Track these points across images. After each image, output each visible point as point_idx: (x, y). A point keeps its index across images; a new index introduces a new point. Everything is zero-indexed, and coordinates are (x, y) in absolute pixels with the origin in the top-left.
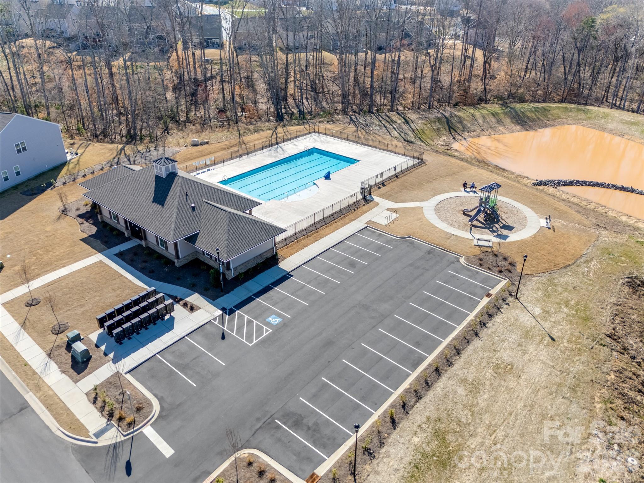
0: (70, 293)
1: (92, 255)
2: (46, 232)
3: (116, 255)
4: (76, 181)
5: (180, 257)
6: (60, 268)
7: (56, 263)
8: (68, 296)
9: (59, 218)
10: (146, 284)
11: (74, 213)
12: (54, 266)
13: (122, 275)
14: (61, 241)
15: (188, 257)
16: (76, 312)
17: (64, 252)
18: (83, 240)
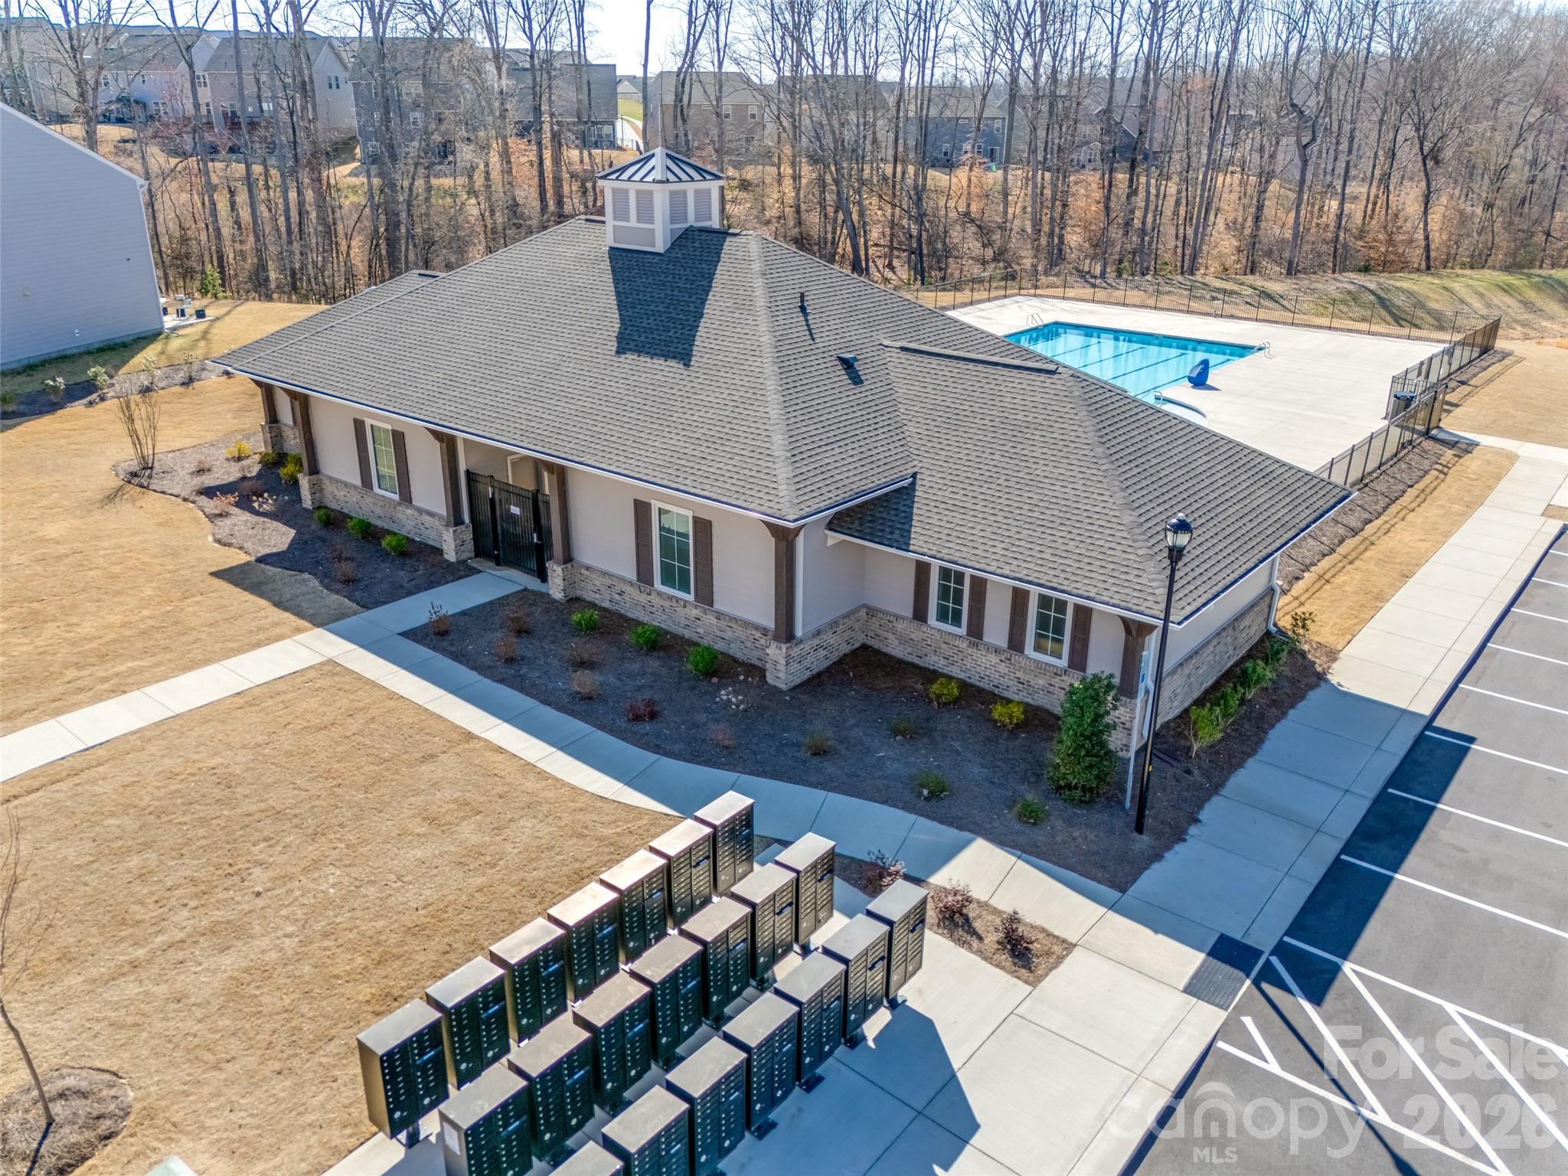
0: (147, 846)
1: (280, 638)
2: (44, 541)
3: (411, 635)
4: (196, 384)
5: (799, 632)
6: (98, 699)
7: (72, 673)
8: (134, 861)
9: (112, 497)
10: (632, 783)
11: (184, 482)
12: (57, 690)
13: (470, 736)
14: (114, 577)
15: (829, 638)
16: (183, 981)
17: (124, 625)
18: (232, 576)
